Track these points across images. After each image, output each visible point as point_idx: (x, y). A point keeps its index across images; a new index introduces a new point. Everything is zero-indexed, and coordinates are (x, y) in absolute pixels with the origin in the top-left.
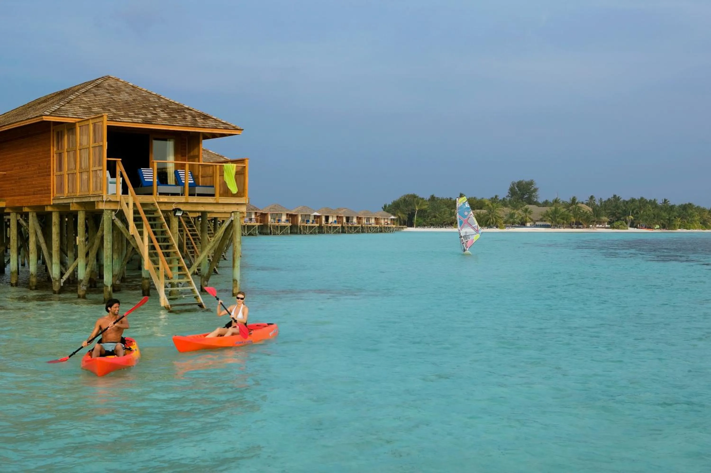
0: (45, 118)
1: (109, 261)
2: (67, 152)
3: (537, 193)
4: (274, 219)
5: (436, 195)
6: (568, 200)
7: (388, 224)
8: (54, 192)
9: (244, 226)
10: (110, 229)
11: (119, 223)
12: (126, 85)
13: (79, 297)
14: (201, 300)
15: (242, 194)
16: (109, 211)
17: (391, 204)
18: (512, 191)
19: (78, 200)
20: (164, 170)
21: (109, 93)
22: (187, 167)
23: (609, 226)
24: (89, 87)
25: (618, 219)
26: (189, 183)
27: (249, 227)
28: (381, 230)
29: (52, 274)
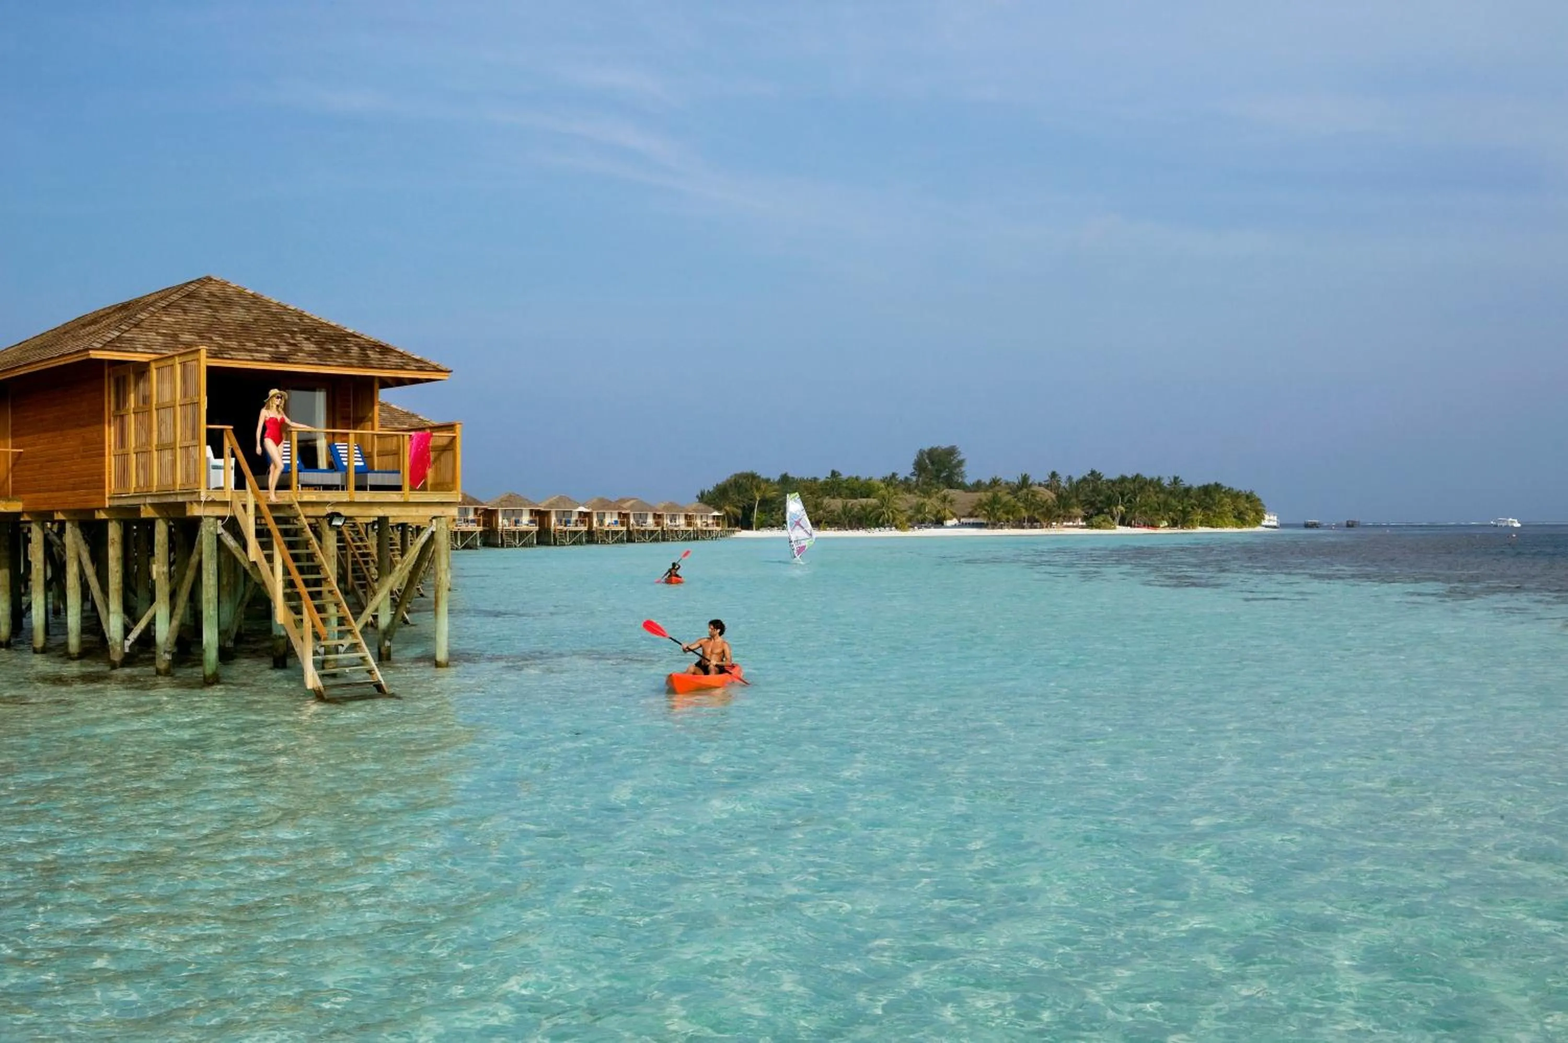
0: (95, 355)
1: (211, 608)
2: (134, 413)
3: (963, 469)
4: (509, 520)
5: (790, 475)
6: (1015, 479)
7: (707, 525)
8: (111, 484)
9: (456, 533)
10: (213, 550)
11: (230, 541)
12: (241, 294)
13: (158, 672)
14: (379, 675)
15: (451, 486)
16: (212, 520)
17: (711, 489)
18: (920, 466)
19: (156, 500)
20: (310, 443)
21: (210, 307)
22: (352, 437)
23: (1084, 524)
24: (175, 297)
25: (1100, 512)
26: (356, 467)
27: (465, 535)
28: (698, 536)
29: (109, 631)
